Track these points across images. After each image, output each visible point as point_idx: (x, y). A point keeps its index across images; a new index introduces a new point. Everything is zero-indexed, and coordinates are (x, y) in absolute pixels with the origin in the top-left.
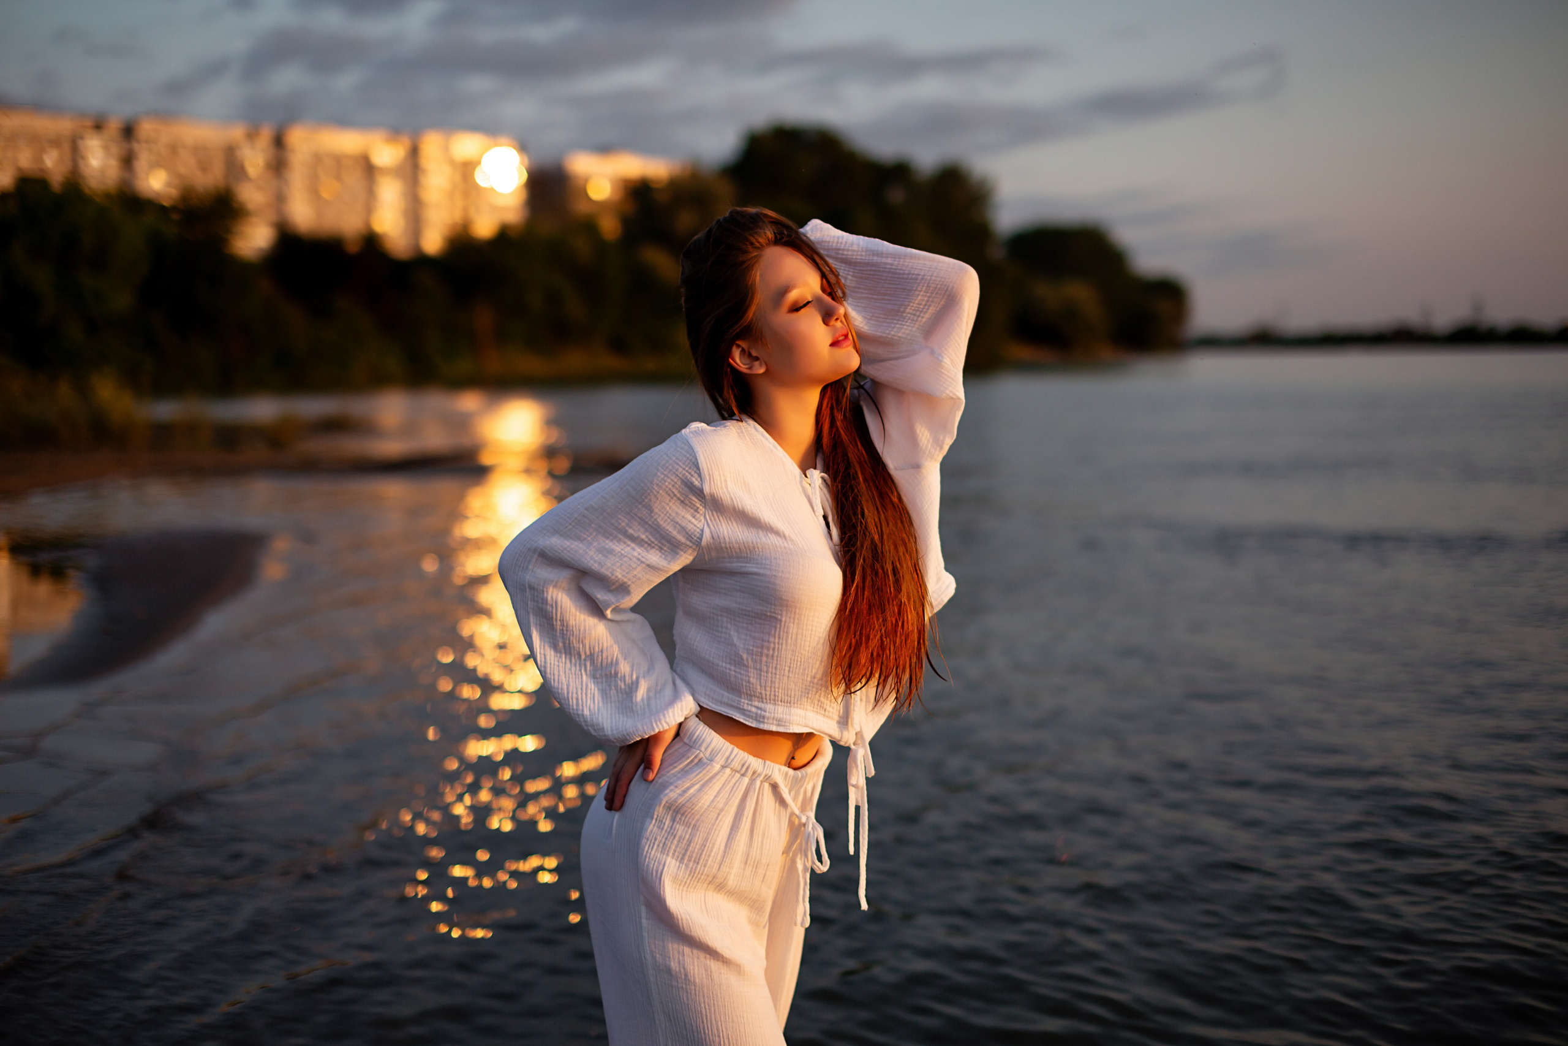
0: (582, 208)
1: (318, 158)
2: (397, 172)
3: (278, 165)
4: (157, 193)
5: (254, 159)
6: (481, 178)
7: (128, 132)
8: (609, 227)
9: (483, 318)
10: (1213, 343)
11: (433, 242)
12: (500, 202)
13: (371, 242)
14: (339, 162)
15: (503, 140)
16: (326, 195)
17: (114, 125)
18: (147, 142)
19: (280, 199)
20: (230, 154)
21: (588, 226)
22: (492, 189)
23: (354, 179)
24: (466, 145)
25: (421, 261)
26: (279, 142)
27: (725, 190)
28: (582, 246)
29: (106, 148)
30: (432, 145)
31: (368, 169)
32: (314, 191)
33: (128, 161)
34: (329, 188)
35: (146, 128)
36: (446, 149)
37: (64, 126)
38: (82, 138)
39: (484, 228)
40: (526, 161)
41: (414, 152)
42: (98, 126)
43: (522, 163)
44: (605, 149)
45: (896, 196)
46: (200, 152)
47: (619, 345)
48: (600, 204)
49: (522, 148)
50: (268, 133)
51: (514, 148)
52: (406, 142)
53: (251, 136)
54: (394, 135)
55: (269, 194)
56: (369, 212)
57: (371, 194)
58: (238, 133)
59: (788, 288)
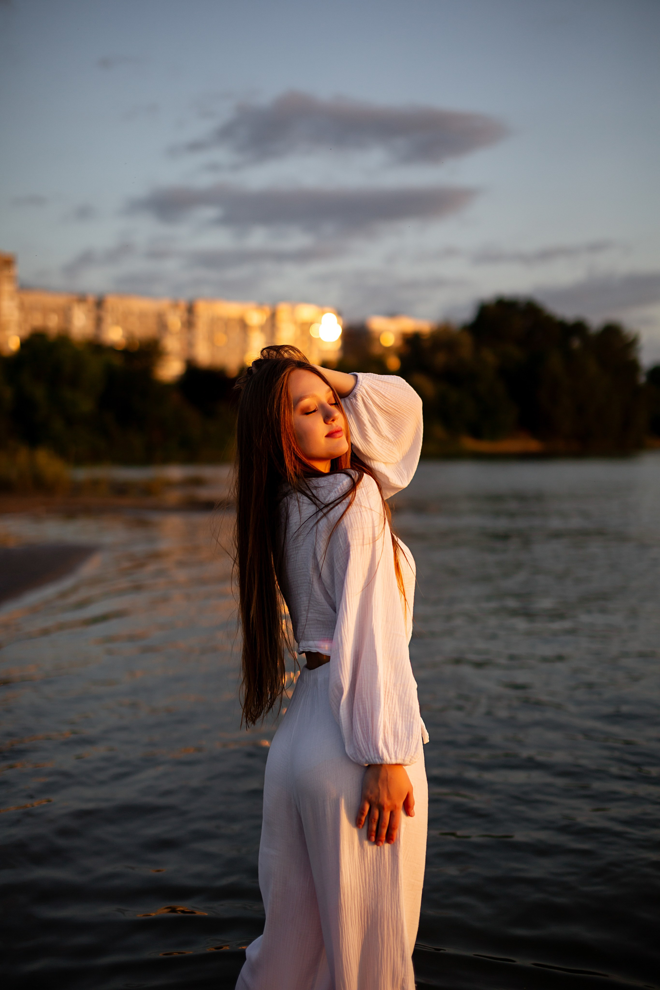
0: (376, 350)
1: (214, 320)
2: (262, 328)
3: (190, 324)
4: (115, 342)
5: (175, 320)
6: (315, 333)
7: (100, 304)
8: (393, 363)
12: (325, 347)
14: (227, 323)
15: (327, 309)
16: (218, 343)
17: (91, 299)
18: (111, 310)
19: (190, 344)
20: (161, 318)
21: (380, 363)
22: (320, 339)
23: (235, 333)
24: (306, 312)
26: (191, 310)
27: (467, 341)
29: (86, 314)
30: (284, 311)
31: (244, 327)
32: (211, 340)
33: (99, 321)
34: (221, 339)
35: (111, 301)
36: (293, 313)
37: (60, 300)
38: (71, 307)
40: (342, 322)
41: (273, 316)
42: (82, 300)
43: (339, 323)
44: (392, 315)
45: (576, 343)
46: (142, 315)
48: (388, 349)
49: (339, 313)
50: (183, 304)
51: (334, 313)
52: (268, 310)
53: (175, 305)
54: (260, 306)
55: (184, 343)
56: (243, 353)
57: (245, 342)
58: (166, 304)
59: (301, 399)
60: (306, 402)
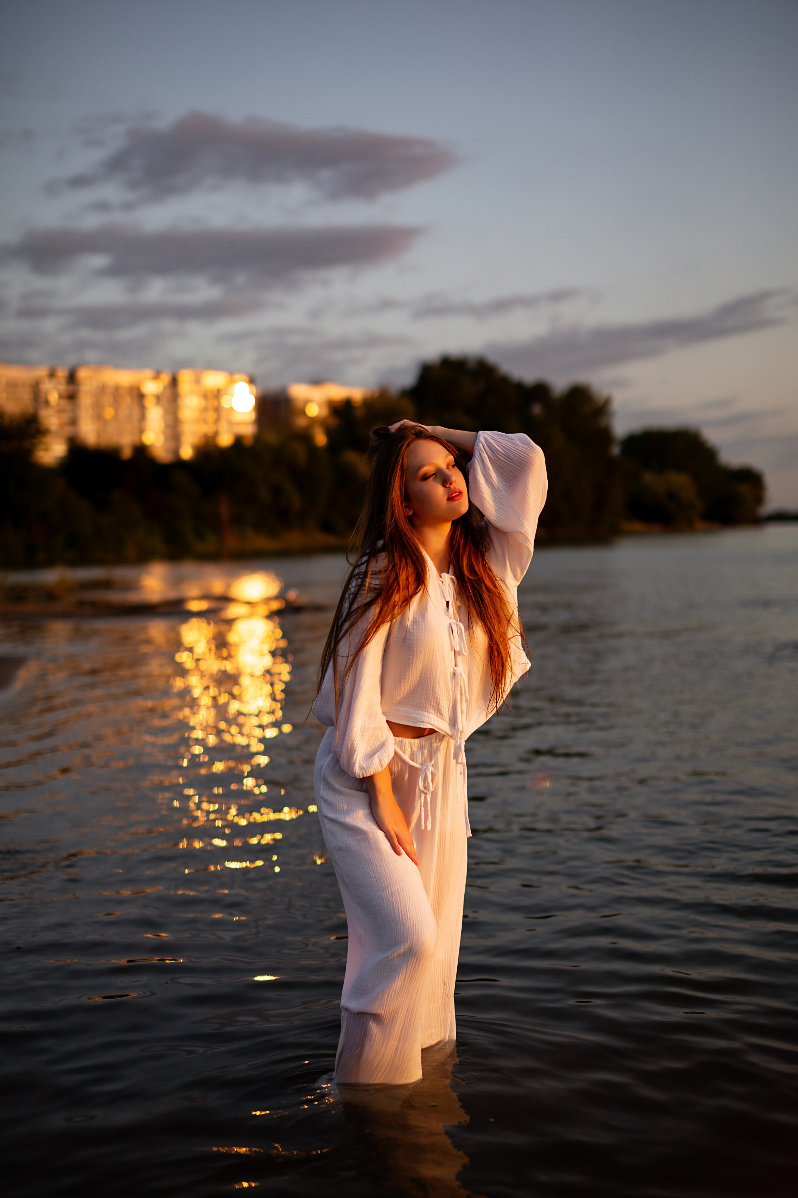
0: (301, 422)
1: (102, 389)
3: (72, 397)
5: (54, 392)
6: (225, 402)
8: (321, 439)
9: (224, 506)
10: (783, 517)
11: (187, 453)
12: (239, 419)
13: (142, 451)
14: (117, 390)
15: (238, 377)
16: (108, 417)
19: (74, 422)
20: (35, 387)
21: (305, 437)
22: (233, 410)
23: (129, 405)
24: (213, 379)
25: (179, 464)
26: (72, 378)
27: (408, 408)
28: (300, 451)
30: (186, 378)
31: (140, 397)
32: (99, 417)
34: (109, 412)
36: (198, 381)
39: (225, 440)
40: (255, 390)
41: (174, 382)
43: (251, 393)
44: (317, 381)
45: (537, 409)
46: (11, 386)
47: (327, 527)
48: (313, 421)
49: (252, 381)
50: (62, 373)
51: (246, 382)
52: (166, 378)
53: (52, 375)
54: (157, 374)
55: (66, 417)
56: (141, 431)
57: (143, 417)
58: (42, 372)
59: (420, 467)
60: (425, 470)
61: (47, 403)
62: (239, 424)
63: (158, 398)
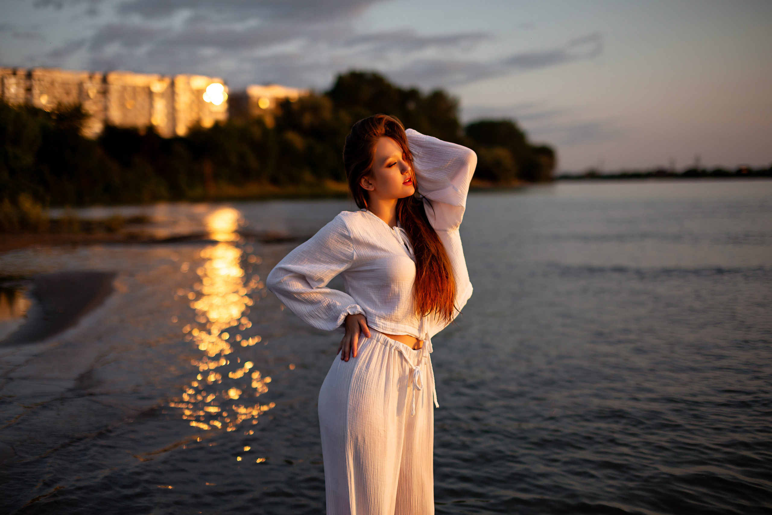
0: (256, 112)
1: (124, 88)
3: (104, 92)
4: (45, 106)
5: (92, 89)
6: (206, 98)
7: (29, 75)
8: (269, 121)
9: (208, 168)
10: (567, 178)
11: (182, 130)
12: (214, 109)
13: (151, 129)
14: (134, 89)
15: (216, 80)
16: (129, 106)
17: (22, 73)
18: (39, 80)
19: (106, 109)
20: (80, 85)
21: (259, 122)
22: (211, 103)
23: (142, 98)
24: (198, 82)
25: (176, 139)
26: (104, 80)
27: (327, 104)
28: (256, 132)
29: (18, 84)
30: (181, 81)
31: (150, 94)
32: (122, 105)
33: (29, 90)
34: (130, 104)
35: (38, 73)
36: (188, 83)
38: (6, 78)
39: (208, 123)
40: (227, 89)
41: (172, 85)
42: (14, 74)
43: (225, 91)
44: (267, 84)
45: (411, 106)
46: (64, 84)
47: (275, 181)
48: (265, 111)
49: (225, 83)
50: (98, 77)
51: (221, 83)
52: (167, 81)
53: (91, 78)
54: (162, 77)
55: (100, 106)
56: (150, 115)
57: (151, 106)
58: (84, 76)
59: (387, 158)
60: (390, 160)
61: (88, 96)
62: (216, 113)
63: (162, 95)
